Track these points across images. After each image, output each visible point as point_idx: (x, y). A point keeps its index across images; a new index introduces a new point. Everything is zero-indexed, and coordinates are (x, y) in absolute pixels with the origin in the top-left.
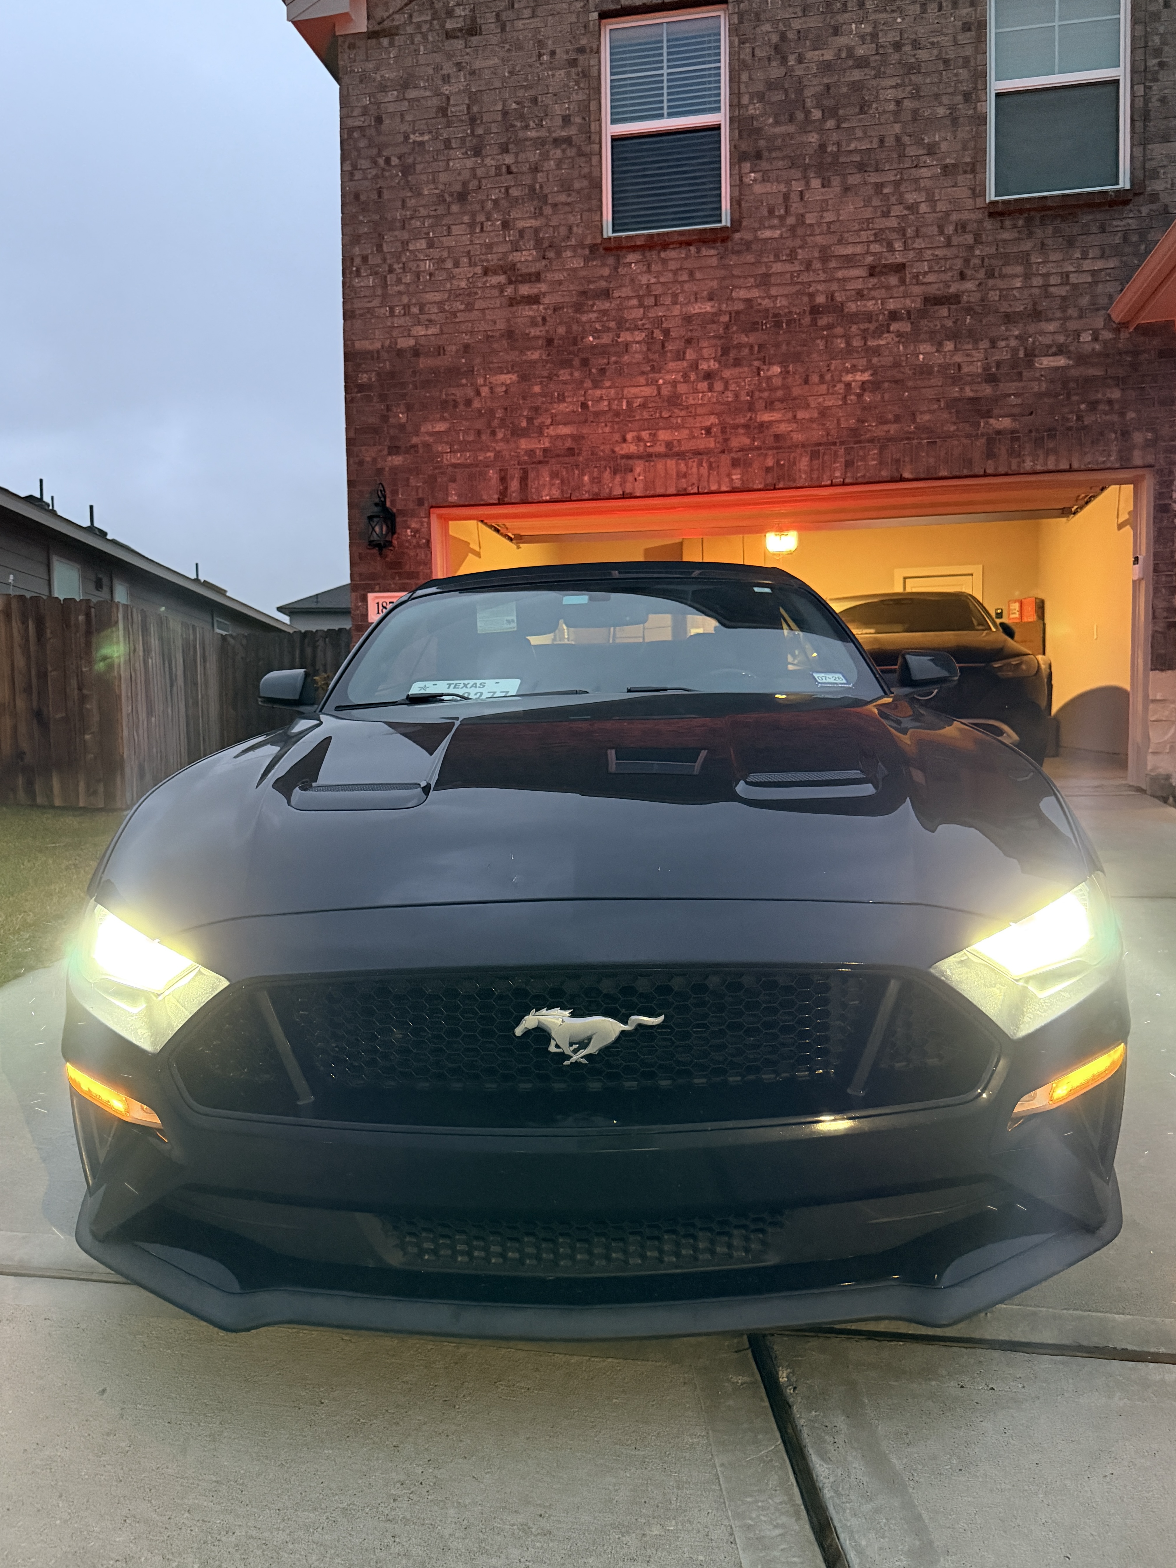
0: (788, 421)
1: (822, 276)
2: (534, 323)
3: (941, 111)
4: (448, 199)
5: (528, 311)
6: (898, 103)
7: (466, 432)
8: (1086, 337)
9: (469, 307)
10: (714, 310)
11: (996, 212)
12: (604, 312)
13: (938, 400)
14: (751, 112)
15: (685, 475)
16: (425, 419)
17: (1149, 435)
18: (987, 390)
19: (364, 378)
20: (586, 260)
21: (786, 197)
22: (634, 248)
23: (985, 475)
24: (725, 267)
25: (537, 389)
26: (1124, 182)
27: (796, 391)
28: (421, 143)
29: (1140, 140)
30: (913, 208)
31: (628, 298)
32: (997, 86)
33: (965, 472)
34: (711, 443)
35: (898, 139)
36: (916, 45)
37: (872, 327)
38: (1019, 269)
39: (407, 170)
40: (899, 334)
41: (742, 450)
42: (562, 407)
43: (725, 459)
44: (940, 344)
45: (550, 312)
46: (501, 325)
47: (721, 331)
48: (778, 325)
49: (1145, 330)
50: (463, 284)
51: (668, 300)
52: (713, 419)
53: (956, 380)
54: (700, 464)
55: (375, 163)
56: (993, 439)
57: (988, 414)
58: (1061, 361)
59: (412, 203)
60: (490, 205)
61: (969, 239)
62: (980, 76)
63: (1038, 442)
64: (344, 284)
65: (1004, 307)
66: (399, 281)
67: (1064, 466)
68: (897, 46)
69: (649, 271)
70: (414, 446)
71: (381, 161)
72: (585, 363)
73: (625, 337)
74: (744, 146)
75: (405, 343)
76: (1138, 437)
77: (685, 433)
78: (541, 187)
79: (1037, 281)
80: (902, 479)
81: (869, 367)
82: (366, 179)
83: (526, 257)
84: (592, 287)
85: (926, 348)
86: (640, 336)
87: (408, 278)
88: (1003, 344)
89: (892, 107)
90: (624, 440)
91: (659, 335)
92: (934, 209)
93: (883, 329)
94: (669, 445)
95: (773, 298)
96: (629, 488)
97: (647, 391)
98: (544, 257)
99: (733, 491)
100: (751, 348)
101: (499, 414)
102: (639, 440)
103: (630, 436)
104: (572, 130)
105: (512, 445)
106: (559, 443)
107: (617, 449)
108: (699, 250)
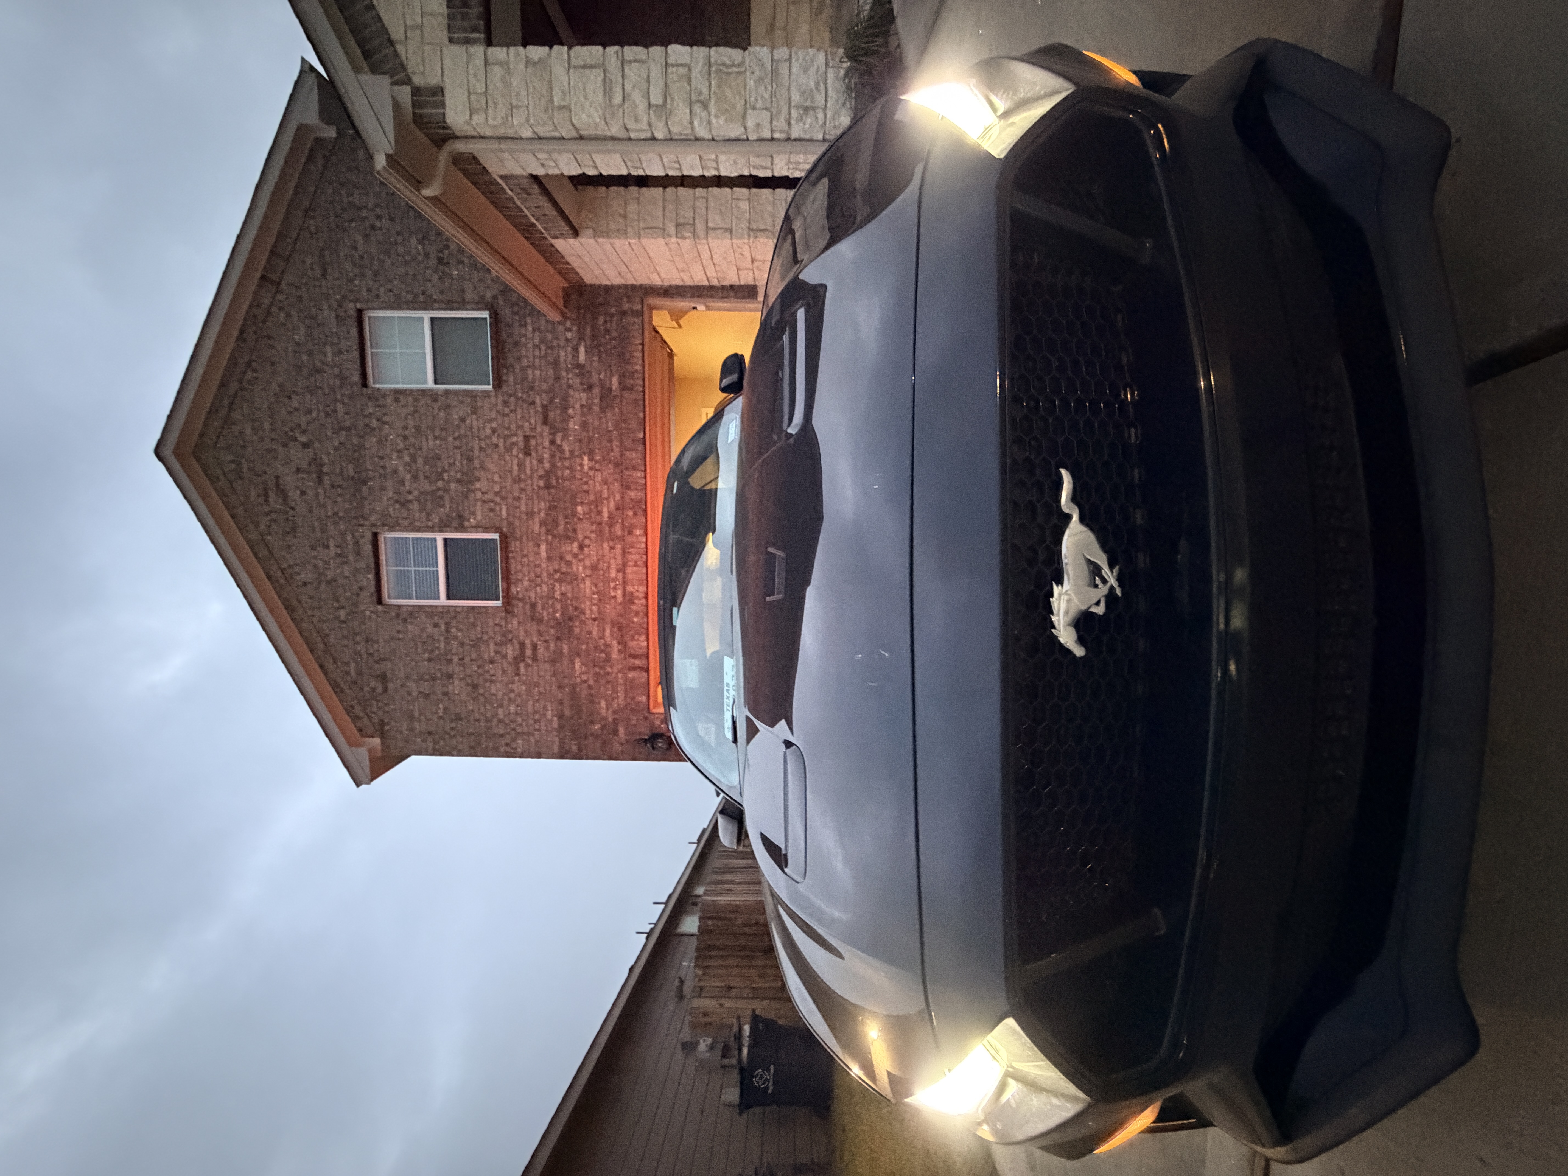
0: (608, 503)
1: (529, 482)
2: (547, 648)
3: (442, 414)
4: (476, 694)
5: (541, 650)
6: (436, 438)
7: (607, 689)
8: (569, 335)
10: (545, 544)
11: (498, 383)
12: (543, 608)
13: (601, 418)
14: (437, 521)
15: (636, 562)
16: (599, 713)
17: (625, 300)
18: (596, 390)
19: (574, 748)
20: (513, 616)
21: (484, 502)
22: (508, 588)
23: (644, 392)
24: (521, 537)
25: (584, 647)
26: (485, 314)
27: (592, 497)
28: (445, 709)
29: (462, 305)
30: (494, 431)
31: (536, 593)
32: (430, 384)
33: (641, 403)
34: (619, 547)
35: (455, 439)
36: (405, 428)
37: (558, 455)
38: (530, 372)
39: (458, 718)
40: (563, 439)
41: (623, 529)
42: (595, 633)
43: (629, 539)
44: (570, 416)
45: (542, 638)
46: (548, 666)
47: (557, 540)
48: (555, 507)
50: (524, 688)
51: (538, 570)
52: (605, 546)
53: (590, 408)
54: (630, 553)
55: (454, 736)
56: (624, 388)
57: (610, 390)
58: (582, 349)
59: (477, 716)
60: (480, 671)
61: (512, 399)
62: (423, 392)
63: (626, 362)
64: (520, 757)
65: (551, 382)
66: (521, 725)
67: (640, 347)
68: (405, 438)
69: (521, 580)
70: (614, 720)
71: (453, 733)
72: (570, 619)
73: (557, 595)
74: (455, 524)
75: (555, 723)
76: (626, 306)
77: (612, 561)
78: (472, 641)
79: (537, 362)
80: (644, 438)
81: (580, 457)
82: (462, 743)
83: (510, 651)
84: (529, 613)
85: (571, 425)
86: (557, 586)
87: (519, 720)
88: (571, 382)
89: (438, 442)
90: (615, 597)
91: (557, 576)
92: (495, 419)
93: (560, 448)
94: (618, 571)
95: (540, 510)
96: (642, 595)
97: (588, 583)
98: (511, 640)
99: (646, 535)
100: (567, 523)
101: (597, 670)
102: (615, 588)
103: (613, 594)
104: (442, 622)
105: (615, 662)
106: (615, 635)
107: (619, 601)
108: (511, 552)
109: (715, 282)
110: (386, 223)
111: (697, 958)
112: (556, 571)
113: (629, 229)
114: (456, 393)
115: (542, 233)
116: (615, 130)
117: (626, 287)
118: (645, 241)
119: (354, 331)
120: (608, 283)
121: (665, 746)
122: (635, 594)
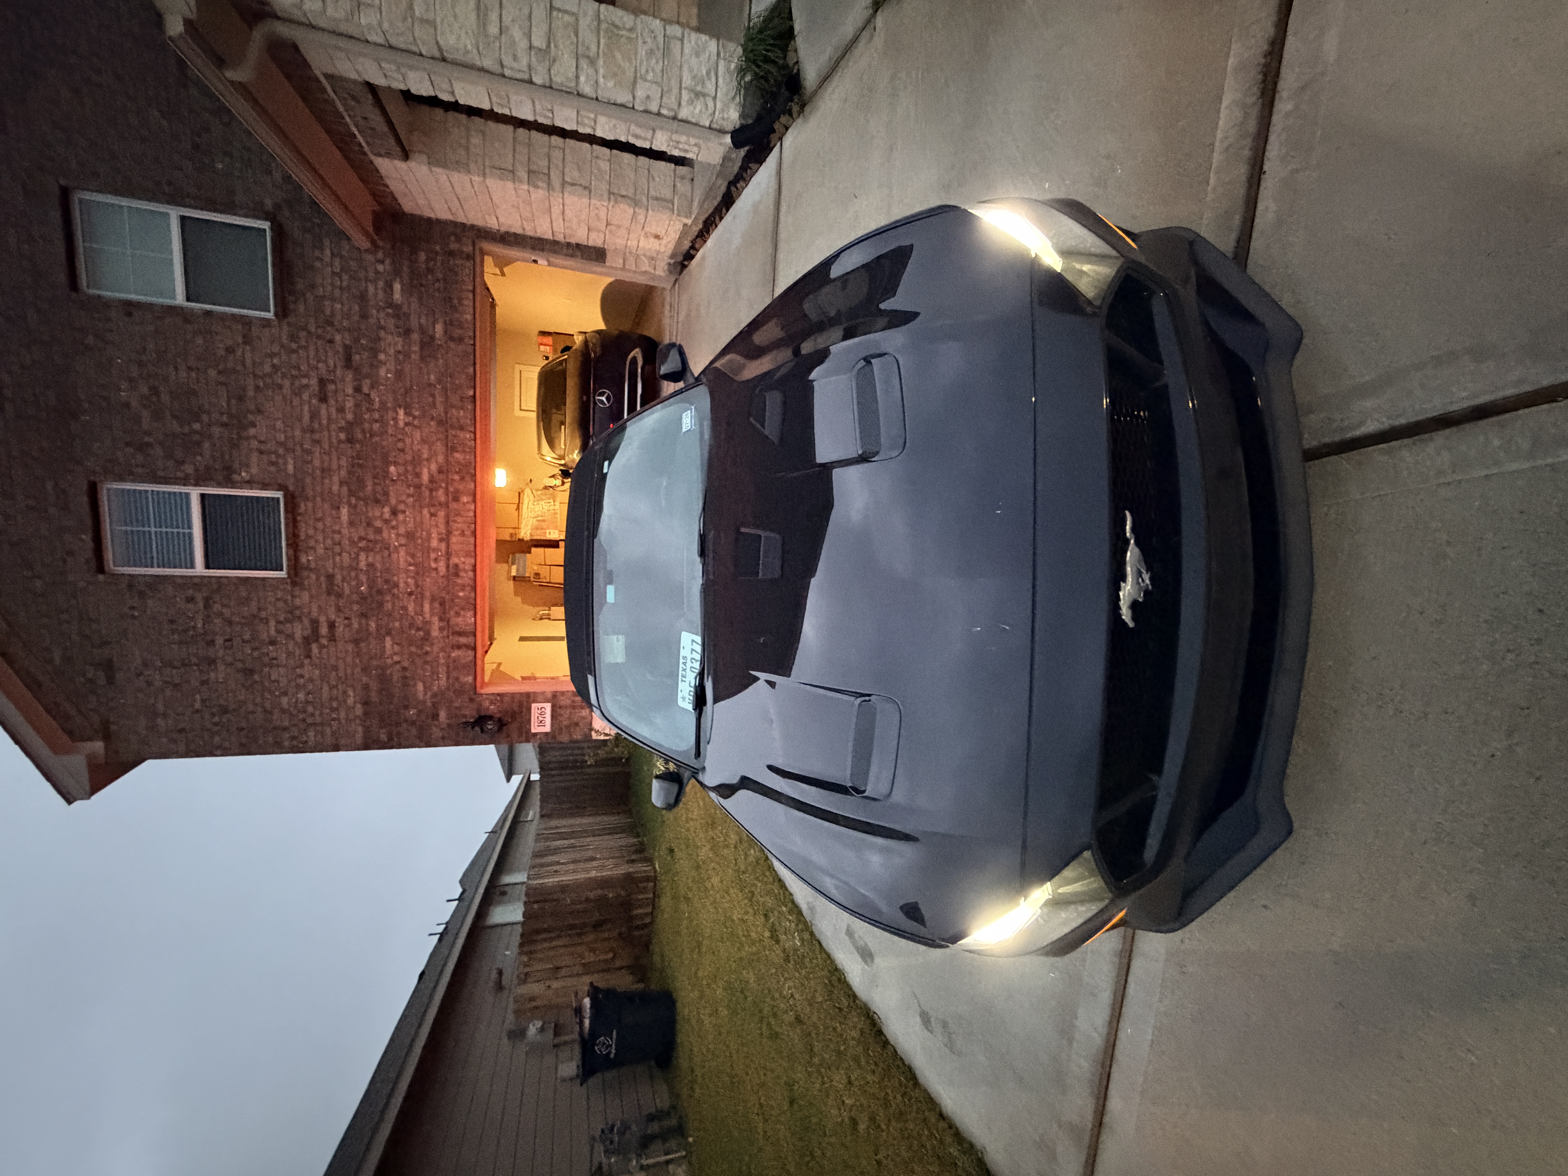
0: (430, 464)
1: (326, 433)
2: (349, 625)
3: (200, 341)
4: (249, 682)
5: (340, 630)
7: (425, 670)
8: (380, 268)
9: (335, 668)
10: (346, 507)
11: (283, 313)
12: (344, 580)
13: (420, 368)
14: (191, 471)
15: (462, 531)
16: (414, 696)
17: (453, 238)
18: (415, 336)
19: (384, 737)
20: (303, 589)
21: (262, 453)
22: (296, 557)
23: (474, 345)
24: (314, 497)
25: (397, 624)
26: (265, 225)
27: (409, 458)
28: (203, 701)
29: (230, 208)
30: (276, 368)
31: (334, 563)
32: (180, 300)
33: (472, 357)
34: (442, 514)
35: (219, 372)
36: (142, 351)
37: (365, 405)
38: (328, 304)
39: (225, 711)
40: (372, 387)
41: (447, 495)
42: (411, 608)
43: (453, 505)
44: (381, 362)
45: (341, 615)
46: (350, 647)
47: (362, 503)
48: (360, 466)
49: (378, 229)
50: (317, 672)
51: (337, 537)
52: (425, 511)
53: (407, 355)
54: (455, 521)
55: (216, 733)
56: (449, 337)
57: (432, 338)
58: (397, 287)
59: (251, 707)
60: (256, 654)
61: (303, 334)
62: (172, 310)
63: (454, 309)
64: (311, 752)
65: (356, 318)
66: (313, 715)
67: (471, 295)
68: (142, 364)
69: (314, 548)
70: (434, 703)
71: (216, 729)
72: (380, 592)
73: (363, 565)
74: (219, 477)
75: (359, 710)
76: (454, 246)
77: (434, 530)
78: (244, 618)
79: (337, 292)
80: (474, 396)
81: (394, 409)
82: (229, 740)
83: (299, 631)
84: (324, 586)
85: (382, 372)
86: (362, 556)
87: (310, 709)
88: (382, 322)
89: (194, 374)
90: (436, 569)
91: (363, 544)
92: (278, 354)
93: (367, 397)
94: (441, 540)
95: (340, 466)
96: (468, 567)
97: (402, 553)
98: (300, 618)
99: (474, 501)
100: (375, 484)
101: (413, 649)
102: (436, 560)
103: (433, 565)
104: (199, 597)
105: (436, 641)
106: (435, 611)
107: (441, 574)
108: (300, 514)
109: (560, 238)
110: (107, 80)
111: (521, 945)
112: (361, 539)
113: (472, 166)
114: (221, 316)
115: (363, 147)
116: (488, 63)
117: (455, 224)
118: (490, 182)
119: (56, 215)
120: (432, 215)
122: (461, 566)
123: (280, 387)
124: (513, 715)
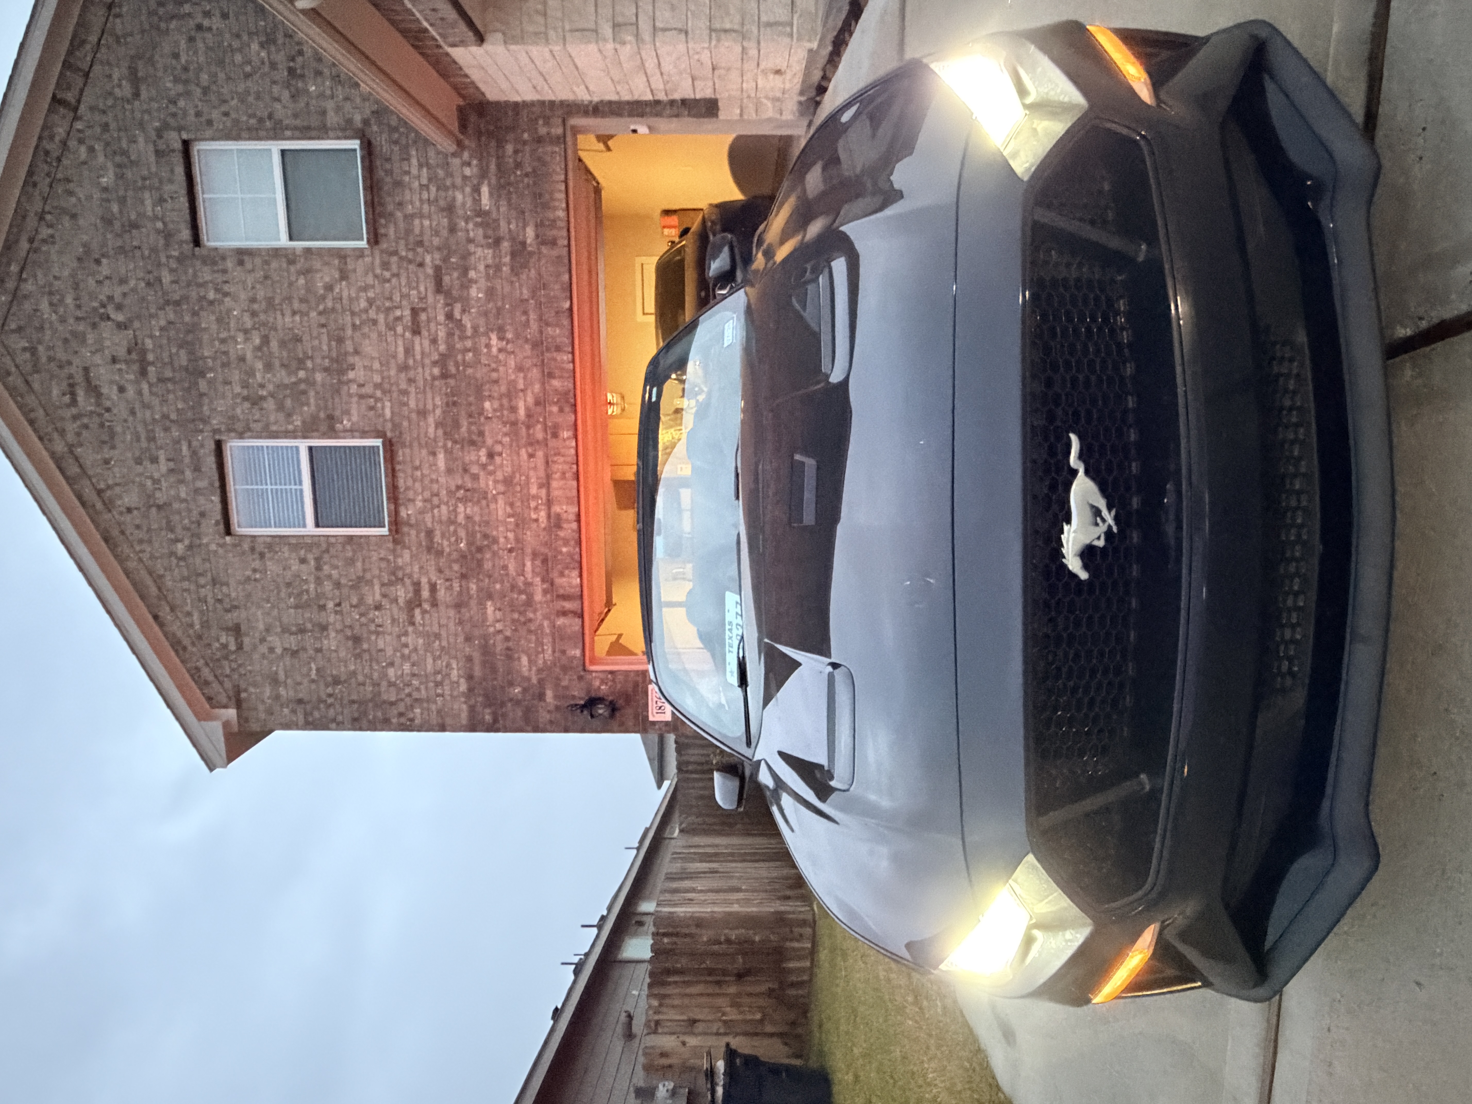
0: (525, 396)
1: (420, 370)
2: (450, 588)
3: (302, 281)
4: (358, 651)
5: (441, 593)
6: (294, 313)
7: (529, 641)
8: (467, 171)
9: (438, 636)
10: (443, 452)
11: (375, 239)
12: (443, 536)
13: (512, 282)
14: (299, 423)
15: (564, 474)
16: (519, 672)
17: (541, 122)
18: (506, 245)
19: (488, 718)
20: (404, 547)
21: (361, 397)
22: (397, 512)
23: (569, 245)
24: (411, 443)
25: (498, 586)
26: (355, 144)
27: (503, 389)
28: (318, 670)
29: (323, 132)
30: (371, 302)
31: (433, 517)
32: (283, 241)
33: (566, 261)
34: (540, 454)
35: (320, 313)
36: (253, 300)
37: (457, 333)
38: (417, 222)
39: (336, 681)
40: (464, 311)
41: (545, 431)
42: (512, 567)
43: (552, 443)
44: (471, 281)
45: (442, 576)
46: (452, 613)
47: (458, 446)
48: (455, 403)
49: (463, 126)
50: (421, 641)
51: (435, 487)
52: (523, 452)
53: (497, 269)
54: (556, 462)
55: (331, 705)
56: (542, 241)
57: (524, 244)
58: (485, 190)
59: (360, 678)
60: (363, 620)
61: (394, 259)
62: (276, 253)
63: (546, 206)
64: (419, 731)
65: (445, 233)
66: (418, 689)
67: (562, 186)
68: (254, 314)
69: (413, 501)
70: (540, 681)
71: (330, 701)
72: (480, 550)
73: (461, 518)
74: (323, 428)
75: (463, 687)
76: (543, 131)
77: (532, 474)
78: (351, 580)
79: (426, 208)
80: (571, 309)
81: (486, 334)
82: (342, 713)
83: (402, 593)
84: (424, 543)
85: (473, 292)
86: (461, 508)
87: (415, 682)
88: (471, 234)
89: (297, 318)
90: (537, 520)
91: (460, 494)
92: (373, 287)
93: (459, 324)
94: (540, 486)
95: (435, 406)
96: (572, 517)
97: (501, 502)
98: (402, 580)
99: (576, 437)
100: (471, 424)
101: (516, 616)
102: (536, 509)
103: (534, 516)
104: (310, 557)
105: (539, 606)
106: (538, 570)
107: (543, 525)
108: (399, 463)
109: (661, 96)
110: (216, 22)
111: (650, 986)
112: (458, 488)
113: (552, 33)
114: (320, 252)
115: (436, 40)
117: (542, 103)
118: (571, 48)
119: (179, 170)
120: (518, 99)
121: (606, 714)
122: (564, 516)
123: (375, 322)
124: (628, 698)
